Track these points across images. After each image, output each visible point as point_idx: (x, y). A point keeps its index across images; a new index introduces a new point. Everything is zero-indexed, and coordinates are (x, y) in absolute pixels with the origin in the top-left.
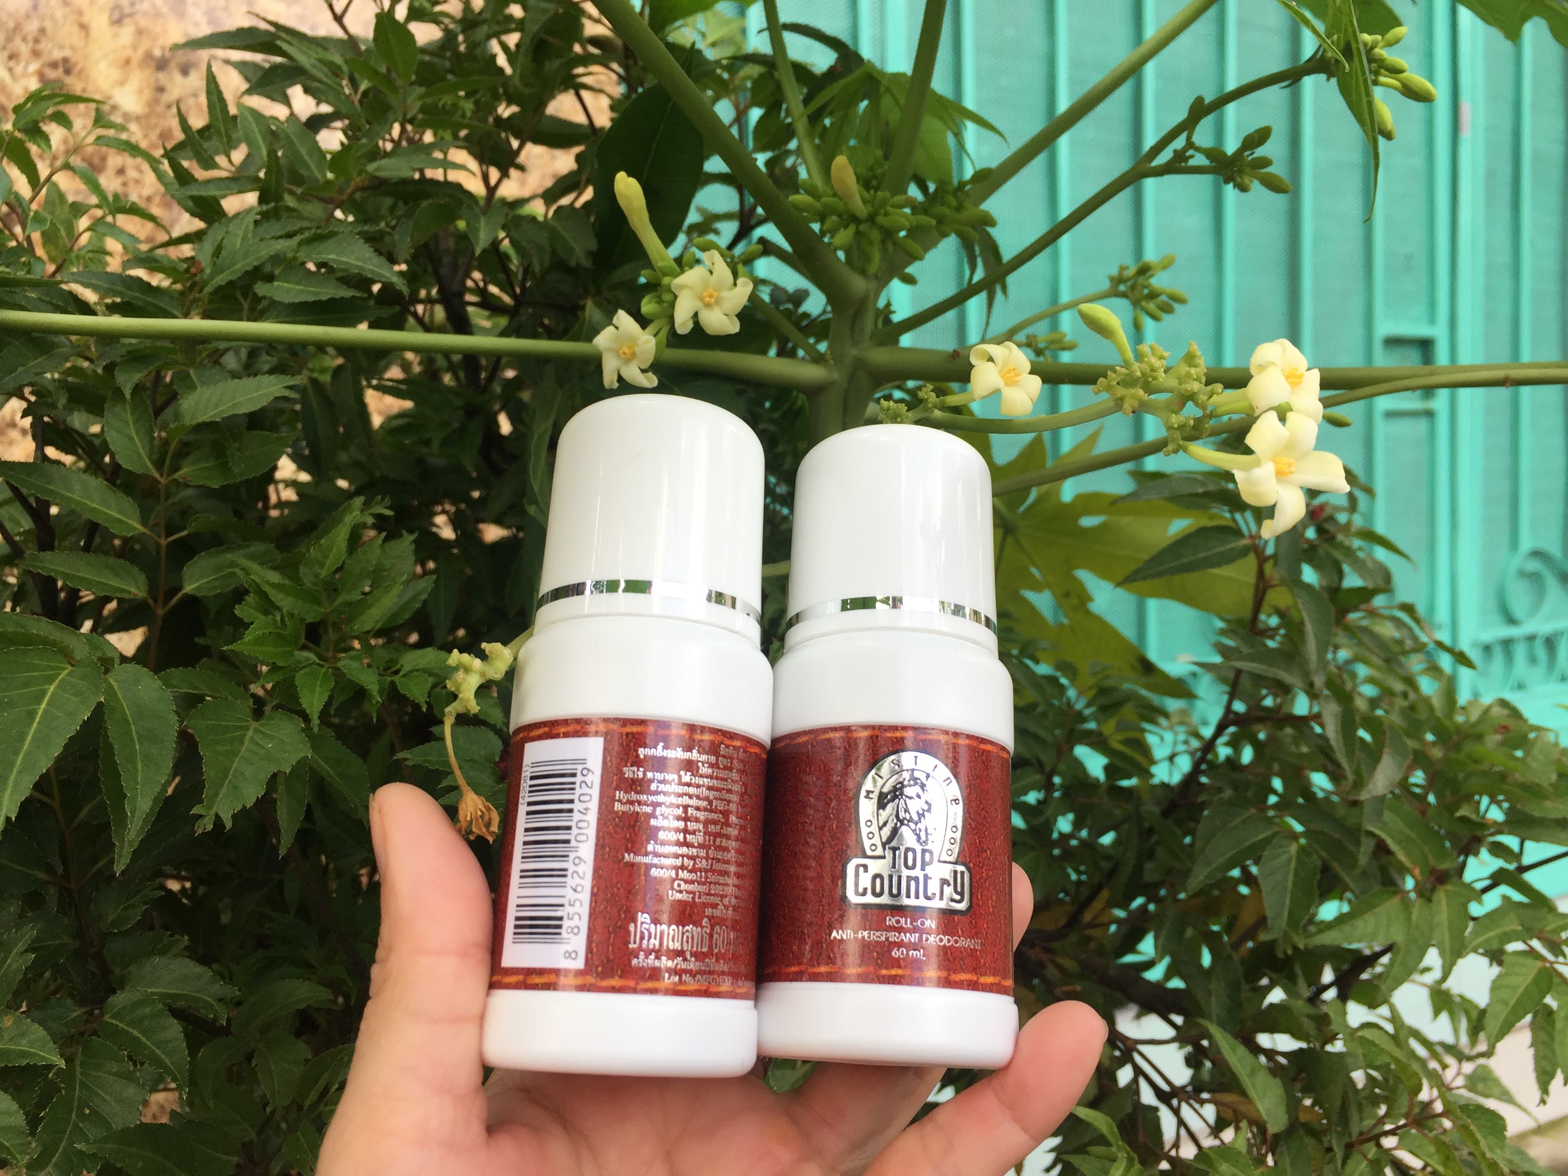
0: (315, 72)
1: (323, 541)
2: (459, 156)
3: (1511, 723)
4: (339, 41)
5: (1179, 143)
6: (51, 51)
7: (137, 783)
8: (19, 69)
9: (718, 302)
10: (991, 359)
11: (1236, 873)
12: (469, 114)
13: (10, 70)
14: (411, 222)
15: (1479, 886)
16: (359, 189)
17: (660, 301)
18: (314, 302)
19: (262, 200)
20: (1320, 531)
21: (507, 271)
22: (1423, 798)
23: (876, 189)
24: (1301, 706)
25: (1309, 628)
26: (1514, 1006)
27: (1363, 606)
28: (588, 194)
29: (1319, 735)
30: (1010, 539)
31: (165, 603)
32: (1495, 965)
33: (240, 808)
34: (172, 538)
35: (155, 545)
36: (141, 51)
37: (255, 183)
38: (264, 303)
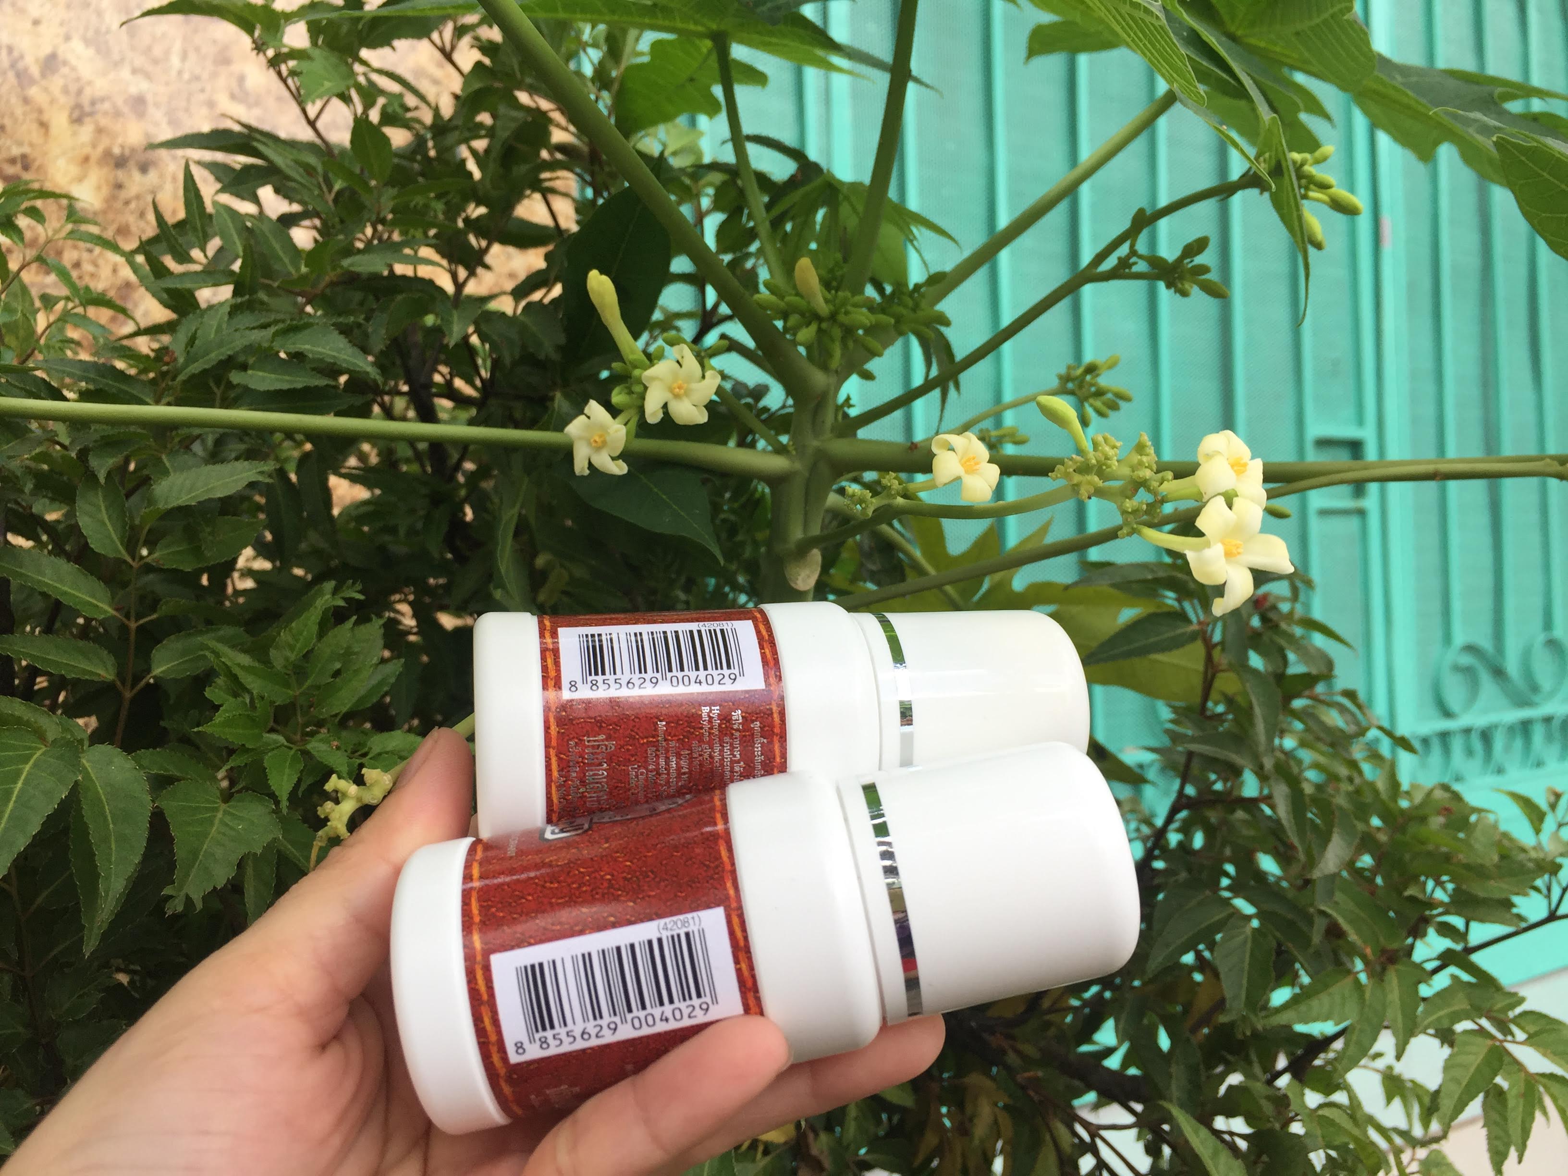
0: (289, 173)
1: (293, 625)
2: (426, 252)
3: (1453, 805)
4: (313, 144)
6: (9, 148)
7: (110, 863)
9: (687, 393)
10: (952, 449)
11: (1188, 958)
12: (439, 214)
14: (385, 316)
15: (1430, 966)
16: (332, 284)
17: (630, 392)
18: (289, 390)
19: (235, 293)
20: (1264, 619)
21: (475, 365)
22: (1372, 881)
23: (837, 290)
24: (1250, 787)
25: (1258, 711)
26: (1467, 1086)
27: (1307, 693)
28: (557, 290)
29: (1270, 817)
31: (133, 688)
32: (1446, 1046)
33: (210, 889)
34: (141, 622)
35: (124, 628)
36: (100, 149)
37: (228, 276)
38: (238, 391)
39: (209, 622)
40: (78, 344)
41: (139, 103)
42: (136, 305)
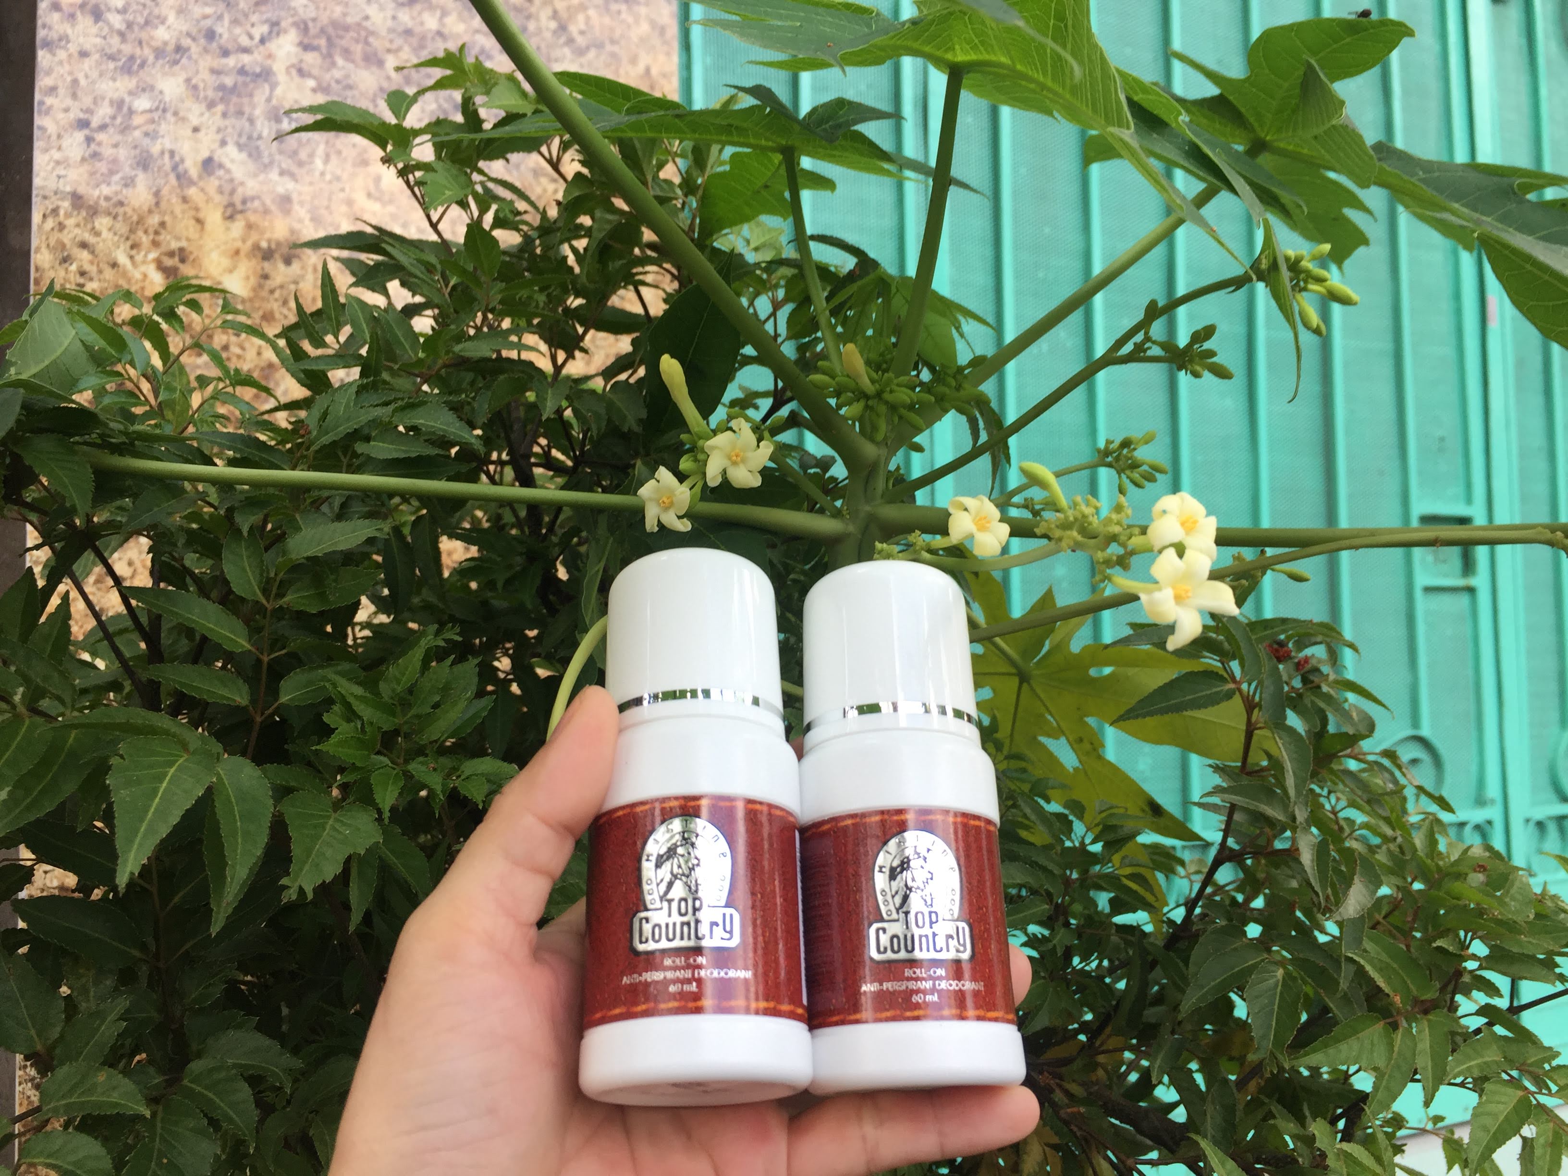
0: (413, 270)
1: (401, 661)
2: (531, 339)
3: (1489, 863)
4: (434, 243)
5: (1139, 337)
6: (169, 242)
7: (237, 853)
8: (139, 258)
9: (743, 461)
10: (966, 509)
12: (541, 305)
13: (131, 257)
14: (489, 393)
16: (445, 366)
17: (696, 460)
19: (363, 374)
20: (1305, 680)
21: (569, 436)
23: (884, 371)
25: (1289, 767)
26: (1494, 1133)
27: (1351, 753)
28: (642, 372)
30: (1025, 685)
31: (263, 713)
32: (1475, 1096)
33: (320, 882)
34: (272, 656)
35: (259, 661)
36: (249, 243)
37: (358, 360)
38: (362, 459)
39: (330, 659)
40: (227, 418)
41: (285, 201)
42: (277, 384)
